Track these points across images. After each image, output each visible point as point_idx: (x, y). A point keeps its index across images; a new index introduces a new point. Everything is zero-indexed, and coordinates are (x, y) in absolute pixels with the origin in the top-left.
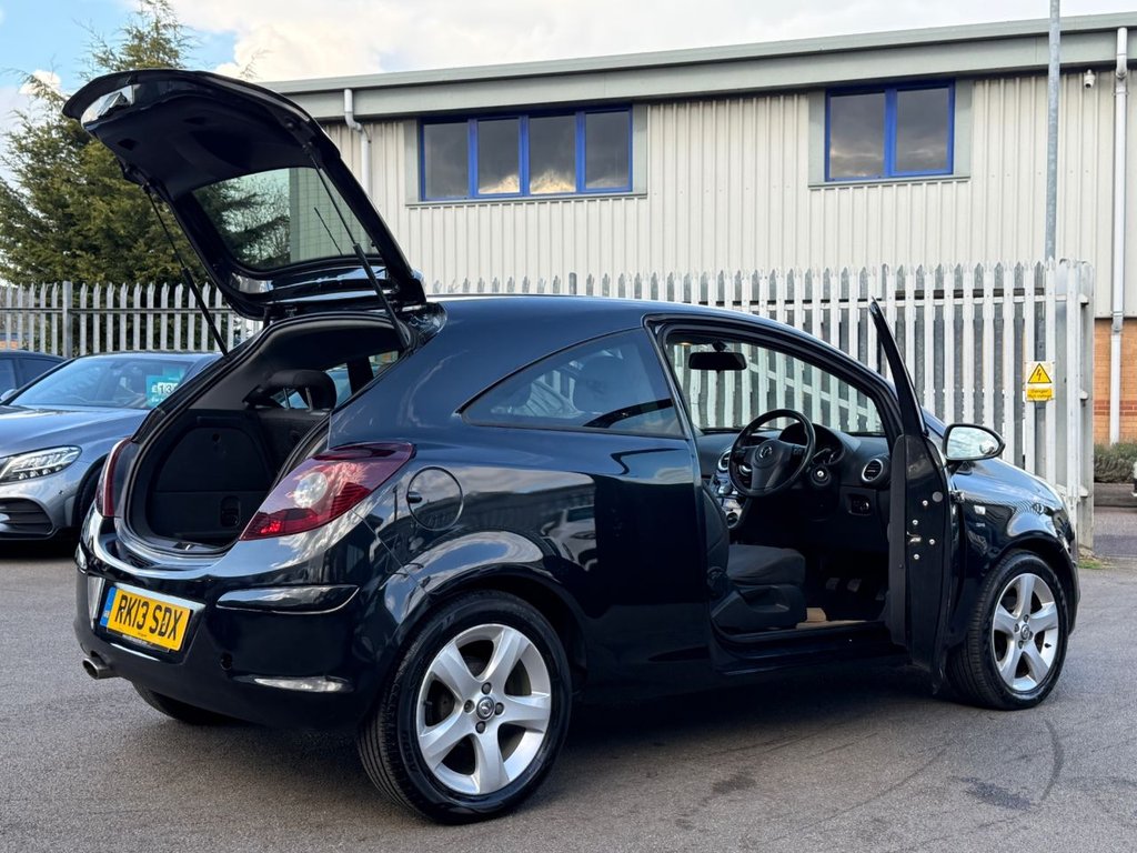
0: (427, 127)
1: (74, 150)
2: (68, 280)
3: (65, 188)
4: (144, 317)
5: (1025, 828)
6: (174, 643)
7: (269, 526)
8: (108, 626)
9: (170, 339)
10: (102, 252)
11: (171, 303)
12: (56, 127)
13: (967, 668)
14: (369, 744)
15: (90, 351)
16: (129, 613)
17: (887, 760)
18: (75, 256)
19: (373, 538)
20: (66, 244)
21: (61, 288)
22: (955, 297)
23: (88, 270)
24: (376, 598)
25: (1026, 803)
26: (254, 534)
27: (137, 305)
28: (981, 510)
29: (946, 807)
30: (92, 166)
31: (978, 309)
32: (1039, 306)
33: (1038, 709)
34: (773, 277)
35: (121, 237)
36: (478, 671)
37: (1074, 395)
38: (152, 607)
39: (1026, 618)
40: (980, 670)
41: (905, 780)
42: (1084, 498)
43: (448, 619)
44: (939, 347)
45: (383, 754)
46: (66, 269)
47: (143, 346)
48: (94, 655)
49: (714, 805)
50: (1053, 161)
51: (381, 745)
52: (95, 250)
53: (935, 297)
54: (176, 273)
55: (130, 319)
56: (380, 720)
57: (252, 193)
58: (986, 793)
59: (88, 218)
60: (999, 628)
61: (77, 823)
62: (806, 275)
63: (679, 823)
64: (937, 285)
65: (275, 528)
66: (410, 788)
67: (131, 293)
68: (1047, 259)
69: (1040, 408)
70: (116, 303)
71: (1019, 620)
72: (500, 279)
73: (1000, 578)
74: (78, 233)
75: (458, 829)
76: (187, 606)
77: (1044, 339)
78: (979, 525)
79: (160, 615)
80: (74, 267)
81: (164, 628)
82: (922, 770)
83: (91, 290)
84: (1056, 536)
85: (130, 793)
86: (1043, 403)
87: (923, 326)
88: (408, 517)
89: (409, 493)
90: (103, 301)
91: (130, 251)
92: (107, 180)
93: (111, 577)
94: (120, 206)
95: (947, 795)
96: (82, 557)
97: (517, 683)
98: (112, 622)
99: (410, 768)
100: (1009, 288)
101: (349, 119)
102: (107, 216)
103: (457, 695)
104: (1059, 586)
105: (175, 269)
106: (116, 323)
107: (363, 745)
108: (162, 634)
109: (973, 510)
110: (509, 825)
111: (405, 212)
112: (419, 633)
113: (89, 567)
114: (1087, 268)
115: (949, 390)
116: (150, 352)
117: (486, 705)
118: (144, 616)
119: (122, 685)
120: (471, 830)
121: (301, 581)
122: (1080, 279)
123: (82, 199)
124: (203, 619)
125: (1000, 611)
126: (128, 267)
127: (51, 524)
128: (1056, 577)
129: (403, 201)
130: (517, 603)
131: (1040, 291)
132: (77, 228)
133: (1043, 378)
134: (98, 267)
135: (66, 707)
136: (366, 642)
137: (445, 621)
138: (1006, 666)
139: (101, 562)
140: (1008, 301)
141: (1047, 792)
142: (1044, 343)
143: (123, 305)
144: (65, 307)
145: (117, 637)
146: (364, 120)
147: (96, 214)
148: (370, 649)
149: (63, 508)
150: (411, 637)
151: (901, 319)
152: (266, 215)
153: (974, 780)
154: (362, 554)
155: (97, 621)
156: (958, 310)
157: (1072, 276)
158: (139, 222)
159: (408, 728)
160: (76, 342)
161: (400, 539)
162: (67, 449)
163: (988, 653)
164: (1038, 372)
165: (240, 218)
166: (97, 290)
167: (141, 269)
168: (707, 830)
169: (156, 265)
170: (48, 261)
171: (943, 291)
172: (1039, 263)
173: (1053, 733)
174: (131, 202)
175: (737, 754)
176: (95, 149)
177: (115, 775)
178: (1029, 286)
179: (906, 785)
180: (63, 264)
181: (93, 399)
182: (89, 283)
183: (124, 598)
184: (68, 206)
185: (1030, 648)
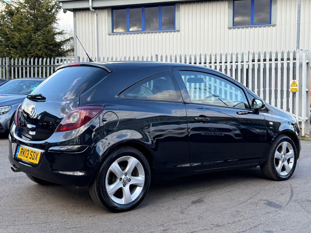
0: (114, 11)
1: (9, 18)
2: (8, 57)
3: (7, 30)
4: (30, 68)
5: (280, 213)
6: (36, 162)
7: (63, 128)
8: (18, 157)
9: (38, 74)
10: (18, 48)
11: (38, 64)
12: (4, 11)
13: (267, 169)
14: (92, 190)
15: (14, 77)
16: (24, 153)
17: (242, 195)
18: (10, 50)
19: (93, 132)
20: (7, 46)
21: (6, 59)
22: (270, 61)
23: (14, 54)
24: (94, 148)
25: (281, 207)
26: (59, 131)
27: (28, 64)
28: (272, 123)
29: (258, 207)
30: (15, 23)
31: (276, 65)
32: (294, 64)
33: (288, 181)
34: (216, 55)
35: (24, 44)
36: (123, 170)
37: (304, 90)
38: (30, 151)
39: (285, 154)
40: (271, 169)
41: (247, 200)
42: (307, 120)
43: (115, 154)
44: (264, 76)
45: (96, 193)
46: (8, 54)
47: (30, 76)
48: (14, 165)
49: (191, 207)
50: (299, 20)
51: (96, 190)
52: (16, 48)
53: (264, 61)
54: (40, 54)
55: (26, 68)
56: (95, 183)
57: (63, 30)
58: (270, 204)
59: (14, 38)
60: (276, 157)
61: (9, 212)
62: (226, 55)
63: (181, 212)
64: (264, 57)
65: (65, 129)
66: (104, 202)
67: (26, 61)
68: (297, 50)
69: (294, 94)
70: (22, 64)
71: (283, 155)
72: (139, 56)
73: (277, 143)
74: (11, 43)
75: (118, 214)
76: (40, 151)
77: (296, 73)
78: (271, 128)
79: (32, 154)
80: (10, 53)
81: (34, 157)
82: (252, 197)
83: (14, 60)
84: (294, 131)
85: (25, 204)
86: (295, 92)
87: (260, 70)
88: (103, 126)
89: (103, 119)
90: (18, 63)
91: (26, 48)
92: (19, 27)
93: (19, 143)
94: (23, 35)
95: (258, 205)
96: (10, 138)
97: (135, 173)
98: (19, 156)
99: (104, 197)
100: (285, 58)
101: (91, 8)
102: (19, 38)
103: (117, 176)
104: (295, 145)
105: (39, 53)
106: (22, 70)
107: (91, 190)
108: (33, 159)
109: (269, 123)
110: (132, 213)
111: (107, 36)
112: (106, 158)
113: (12, 140)
114: (309, 52)
115: (267, 89)
116: (32, 78)
117: (126, 179)
118: (28, 154)
119: (22, 174)
120: (121, 214)
121: (72, 144)
122: (306, 56)
123: (12, 33)
124: (45, 155)
125: (277, 153)
126: (26, 53)
127: (3, 128)
128: (294, 143)
129: (107, 33)
130: (135, 150)
131: (294, 59)
132: (11, 41)
133: (295, 84)
134: (17, 53)
135: (7, 180)
136: (91, 161)
137: (114, 155)
138: (278, 168)
139: (16, 139)
140: (285, 62)
141: (287, 204)
142: (296, 75)
143: (24, 64)
144: (7, 65)
145: (20, 160)
146: (95, 9)
147: (16, 37)
148: (92, 163)
149: (7, 124)
150: (104, 160)
151: (253, 67)
152: (67, 37)
153: (267, 200)
154: (90, 136)
155: (15, 156)
156: (271, 65)
157: (304, 55)
158: (29, 39)
159: (103, 186)
160: (10, 75)
161: (101, 132)
162: (8, 106)
163: (273, 164)
164: (294, 83)
165: (60, 37)
166: (16, 59)
167: (30, 54)
168: (188, 214)
169: (34, 52)
170: (2, 51)
171: (266, 59)
172: (294, 51)
173: (291, 187)
174: (26, 33)
175: (199, 193)
176: (15, 18)
177: (21, 199)
178: (291, 58)
179: (247, 201)
180: (6, 52)
181: (15, 92)
182: (14, 58)
183: (22, 149)
184: (8, 35)
185: (286, 163)
